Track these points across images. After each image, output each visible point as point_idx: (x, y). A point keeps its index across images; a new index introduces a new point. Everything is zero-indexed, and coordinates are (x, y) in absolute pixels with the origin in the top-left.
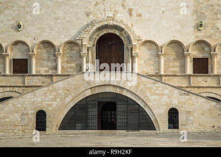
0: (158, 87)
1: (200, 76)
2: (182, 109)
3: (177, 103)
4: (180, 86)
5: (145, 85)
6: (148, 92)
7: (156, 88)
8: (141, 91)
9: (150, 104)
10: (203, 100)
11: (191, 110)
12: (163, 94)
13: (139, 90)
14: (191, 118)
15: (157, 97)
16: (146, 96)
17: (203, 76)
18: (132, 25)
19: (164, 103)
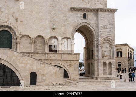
0: (24, 59)
1: (52, 54)
2: (39, 73)
3: (36, 69)
4: (40, 59)
5: (16, 57)
6: (18, 62)
7: (23, 59)
8: (13, 61)
9: (19, 70)
10: (52, 67)
11: (44, 73)
12: (27, 63)
13: (12, 61)
14: (44, 78)
15: (23, 65)
16: (16, 64)
17: (53, 53)
18: (17, 26)
19: (28, 69)
